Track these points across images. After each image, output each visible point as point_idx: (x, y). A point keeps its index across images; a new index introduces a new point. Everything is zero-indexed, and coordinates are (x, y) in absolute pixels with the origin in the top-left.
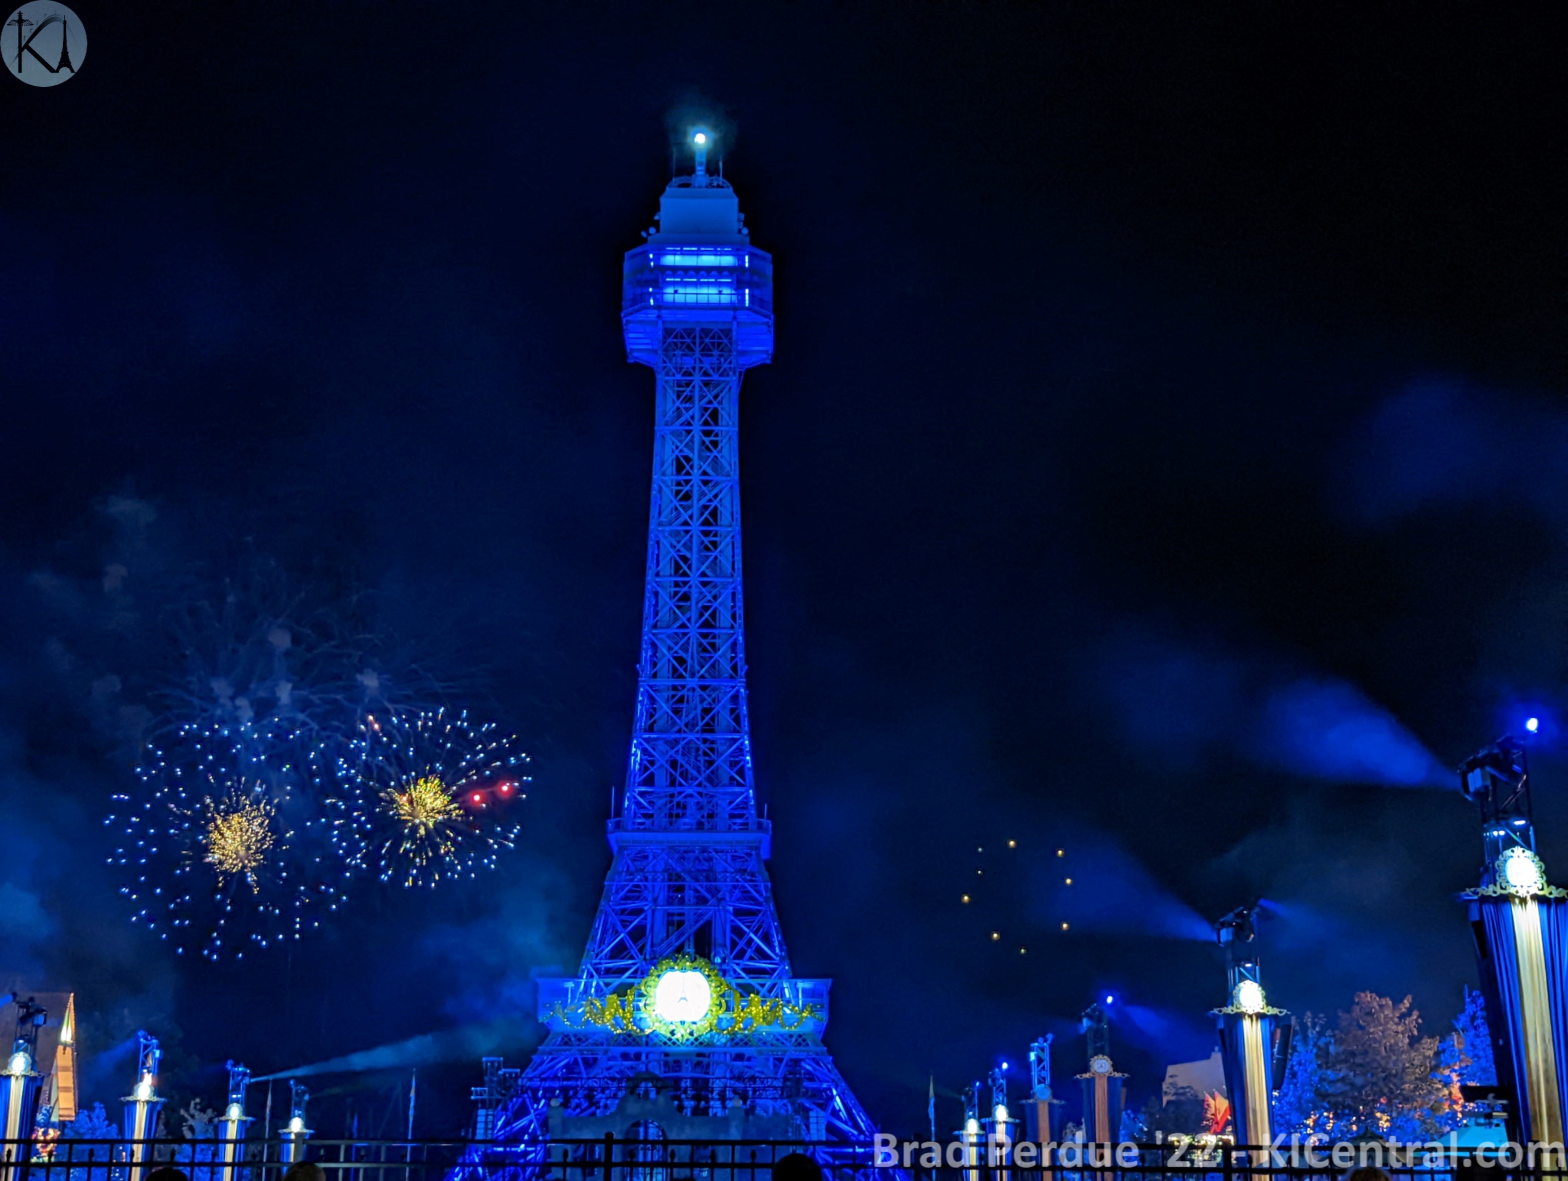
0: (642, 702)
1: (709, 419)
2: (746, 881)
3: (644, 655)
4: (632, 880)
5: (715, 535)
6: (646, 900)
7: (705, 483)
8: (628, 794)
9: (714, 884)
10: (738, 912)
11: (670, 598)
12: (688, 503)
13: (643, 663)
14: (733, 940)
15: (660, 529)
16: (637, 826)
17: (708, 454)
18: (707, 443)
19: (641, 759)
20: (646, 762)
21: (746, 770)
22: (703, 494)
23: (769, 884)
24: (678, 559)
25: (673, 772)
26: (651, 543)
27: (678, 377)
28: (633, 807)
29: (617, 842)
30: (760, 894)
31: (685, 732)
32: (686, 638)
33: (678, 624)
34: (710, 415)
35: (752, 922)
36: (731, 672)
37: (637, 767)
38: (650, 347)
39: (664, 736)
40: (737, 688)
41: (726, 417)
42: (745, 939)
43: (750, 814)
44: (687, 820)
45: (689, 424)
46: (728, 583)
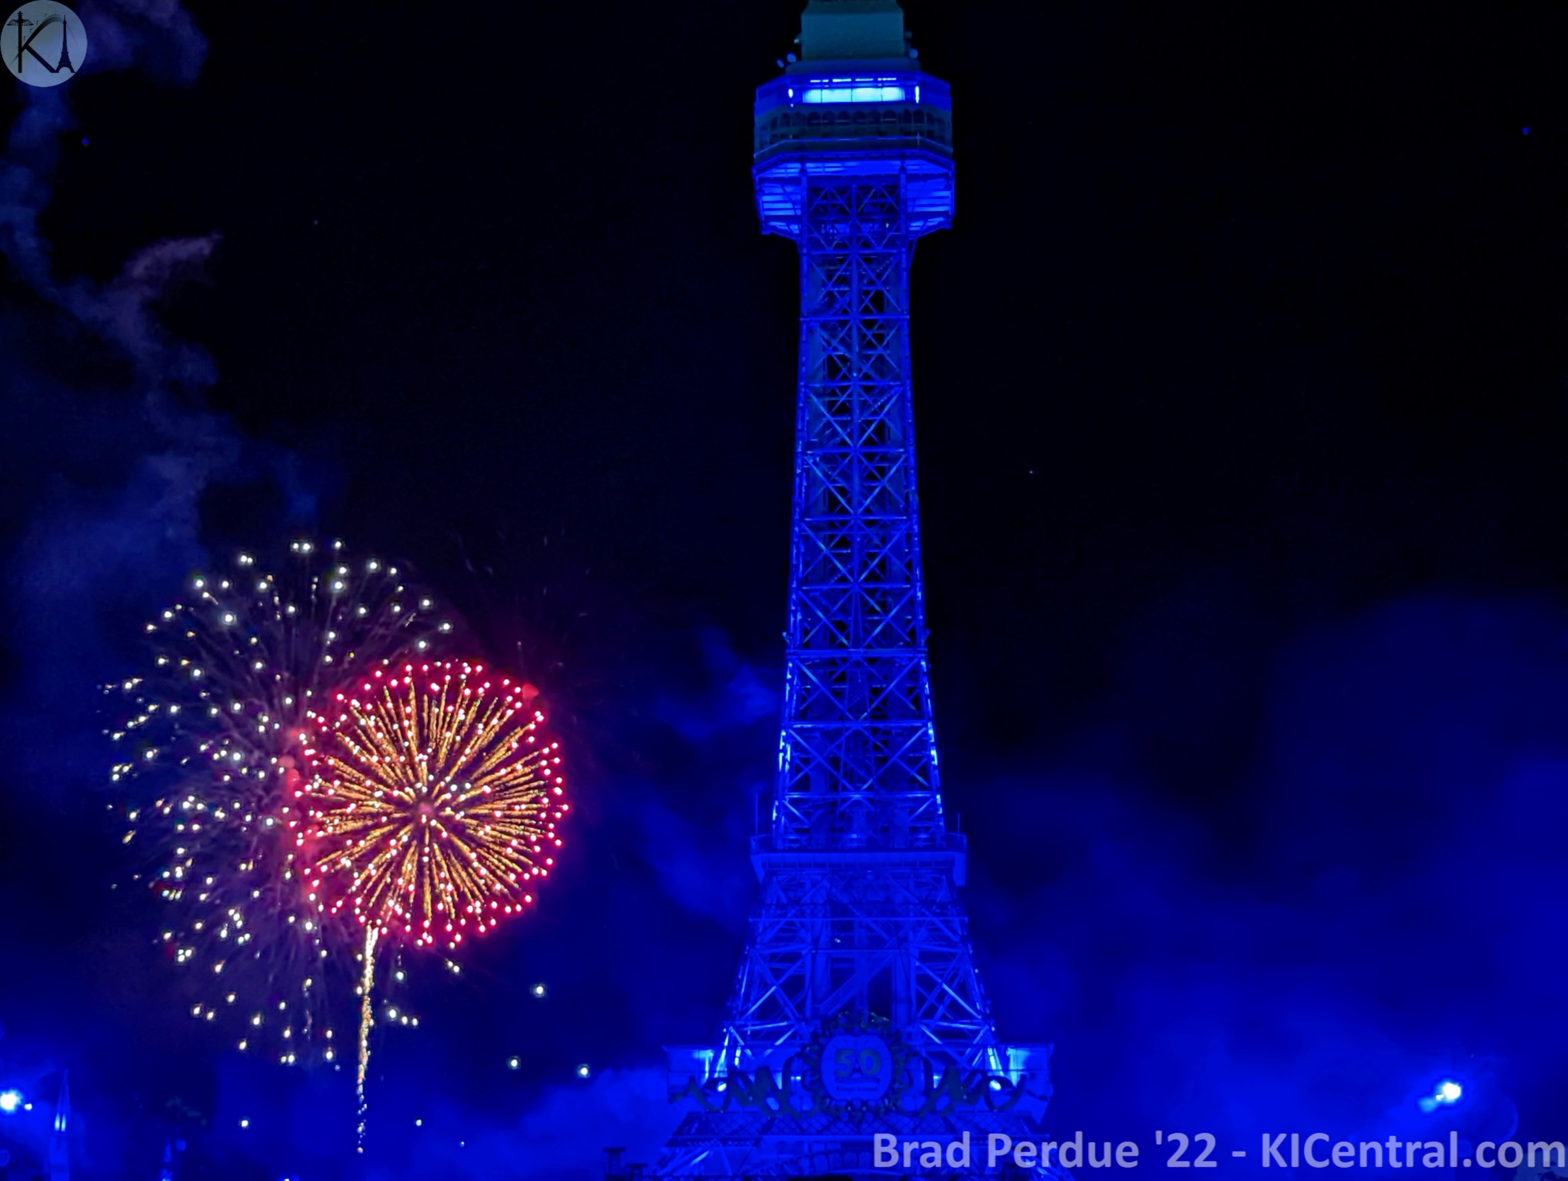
0: (791, 681)
1: (871, 307)
2: (935, 915)
3: (792, 619)
4: (784, 916)
5: (882, 460)
6: (803, 941)
7: (868, 390)
8: (777, 803)
9: (892, 919)
10: (924, 957)
11: (824, 545)
12: (845, 418)
13: (792, 631)
14: (918, 993)
15: (809, 452)
16: (787, 845)
17: (870, 352)
18: (870, 337)
19: (791, 757)
20: (798, 761)
21: (932, 767)
22: (864, 405)
23: (966, 919)
24: (833, 490)
25: (835, 773)
26: (799, 471)
27: (829, 250)
28: (783, 819)
29: (764, 866)
30: (955, 932)
31: (849, 719)
32: (847, 596)
33: (836, 578)
34: (871, 301)
35: (945, 969)
36: (908, 639)
37: (787, 767)
38: (791, 213)
39: (821, 726)
40: (916, 661)
41: (893, 301)
42: (936, 992)
43: (939, 826)
44: (854, 836)
45: (845, 312)
46: (902, 520)
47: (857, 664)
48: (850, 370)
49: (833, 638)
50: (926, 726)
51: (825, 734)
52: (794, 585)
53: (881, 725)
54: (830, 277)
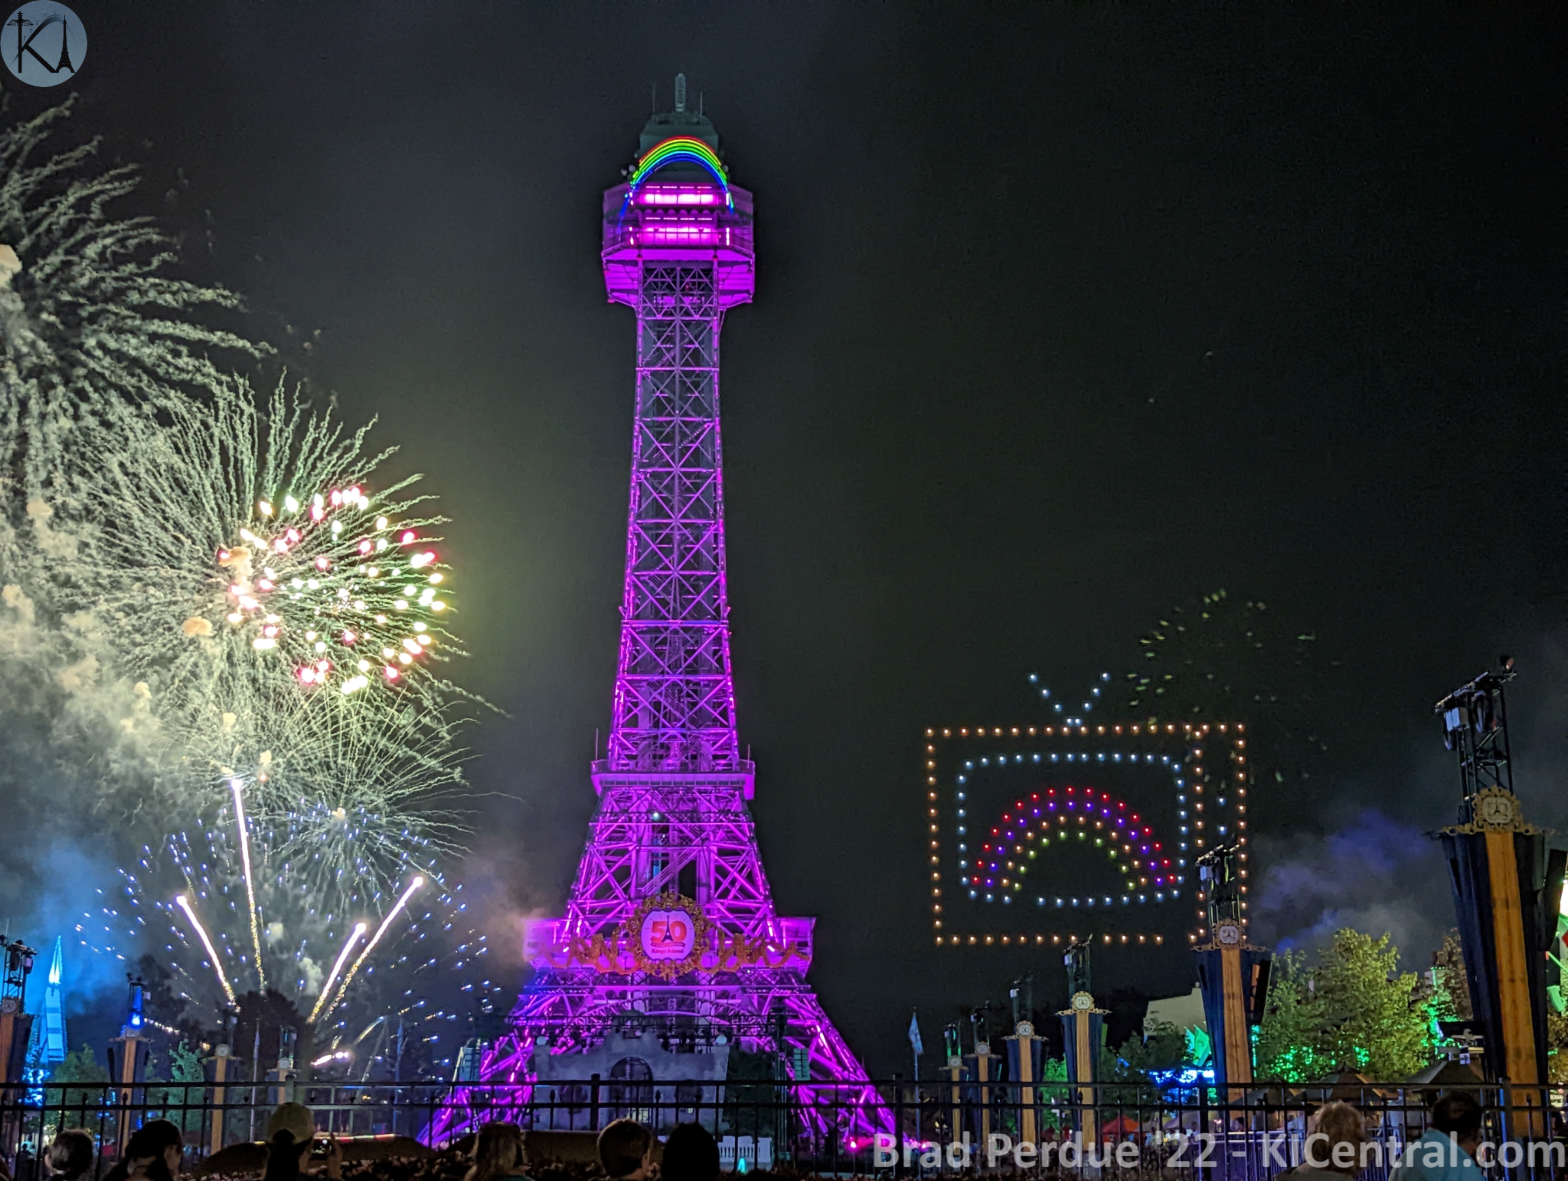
0: (625, 644)
1: (690, 361)
2: (730, 821)
3: (627, 597)
4: (616, 821)
5: (697, 477)
6: (631, 841)
7: (687, 424)
8: (612, 736)
9: (698, 824)
10: (722, 852)
11: (652, 541)
12: (669, 445)
13: (626, 605)
14: (717, 880)
15: (642, 470)
16: (620, 768)
17: (689, 395)
18: (689, 384)
19: (624, 701)
20: (629, 704)
21: (729, 711)
22: (684, 435)
23: (753, 825)
24: (659, 499)
25: (657, 714)
26: (633, 485)
27: (659, 317)
28: (617, 748)
29: (601, 783)
31: (668, 673)
32: (669, 580)
33: (660, 566)
34: (690, 356)
35: (736, 862)
36: (714, 614)
37: (621, 708)
38: (631, 287)
39: (647, 678)
40: (719, 630)
41: (707, 357)
42: (729, 879)
43: (733, 754)
44: (670, 761)
45: (670, 365)
46: (711, 523)
47: (675, 632)
48: (673, 408)
49: (658, 611)
50: (725, 679)
51: (650, 684)
52: (629, 571)
53: (691, 678)
54: (659, 339)
